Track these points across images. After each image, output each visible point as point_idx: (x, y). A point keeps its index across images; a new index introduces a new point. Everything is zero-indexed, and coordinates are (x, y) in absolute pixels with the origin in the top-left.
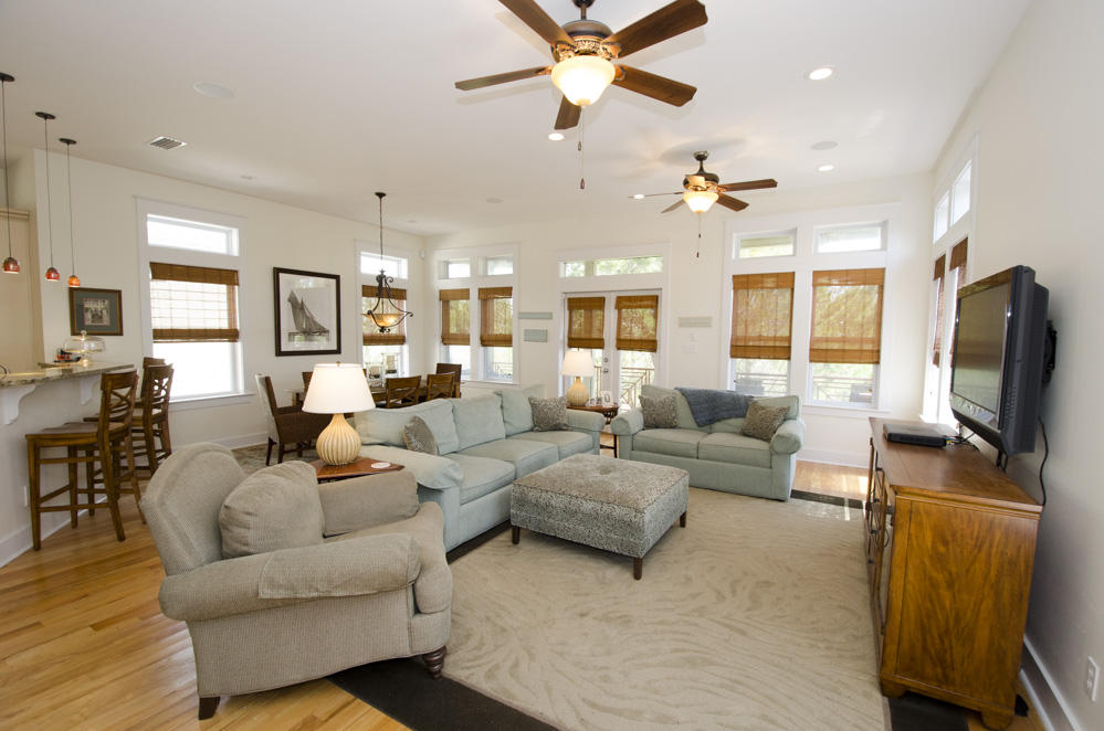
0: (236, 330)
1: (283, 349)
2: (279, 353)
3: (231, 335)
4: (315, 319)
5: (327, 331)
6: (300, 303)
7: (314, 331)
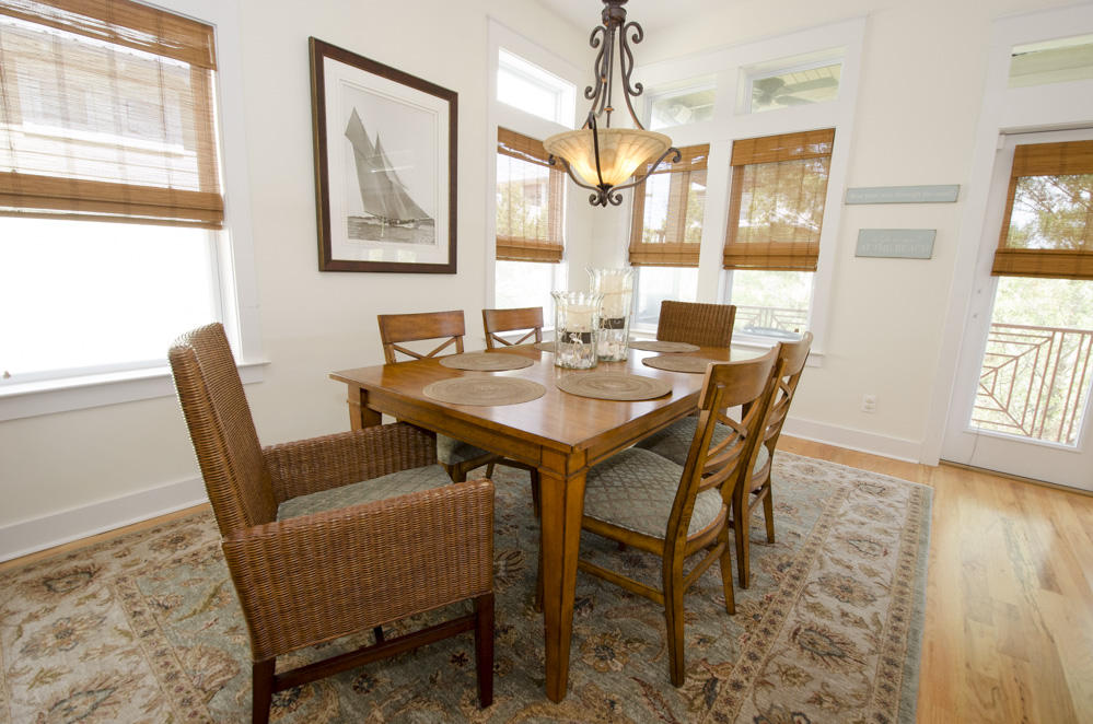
0: (216, 198)
1: (336, 256)
2: (328, 264)
3: (206, 210)
4: (406, 190)
5: (430, 222)
6: (374, 145)
7: (403, 219)
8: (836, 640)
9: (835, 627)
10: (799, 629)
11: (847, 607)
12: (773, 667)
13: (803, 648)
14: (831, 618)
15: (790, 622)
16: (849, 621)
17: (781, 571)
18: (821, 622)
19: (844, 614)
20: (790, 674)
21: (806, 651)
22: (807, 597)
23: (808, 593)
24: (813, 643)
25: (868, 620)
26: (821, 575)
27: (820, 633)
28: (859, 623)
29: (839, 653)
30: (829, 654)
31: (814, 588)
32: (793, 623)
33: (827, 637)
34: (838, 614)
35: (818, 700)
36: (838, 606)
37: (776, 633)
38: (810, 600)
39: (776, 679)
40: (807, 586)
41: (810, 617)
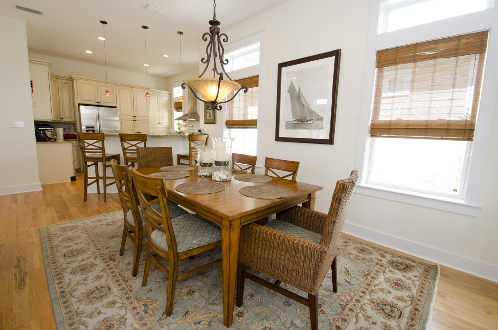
4: (310, 106)
5: (321, 119)
6: (298, 92)
7: (307, 119)
8: (94, 300)
9: (98, 305)
10: (110, 290)
11: (101, 317)
12: (105, 275)
13: (102, 287)
14: (103, 306)
15: (115, 290)
16: (95, 311)
17: (143, 305)
18: (105, 300)
19: (99, 313)
20: (99, 277)
21: (100, 287)
22: (121, 305)
23: (122, 306)
24: (100, 291)
25: (88, 320)
26: (127, 321)
27: (102, 296)
28: (91, 315)
29: (89, 296)
30: (92, 293)
31: (122, 312)
32: (113, 291)
33: (98, 298)
34: (103, 311)
35: (85, 280)
36: (105, 314)
37: (115, 283)
38: (118, 305)
39: (101, 274)
40: (126, 309)
41: (111, 298)
